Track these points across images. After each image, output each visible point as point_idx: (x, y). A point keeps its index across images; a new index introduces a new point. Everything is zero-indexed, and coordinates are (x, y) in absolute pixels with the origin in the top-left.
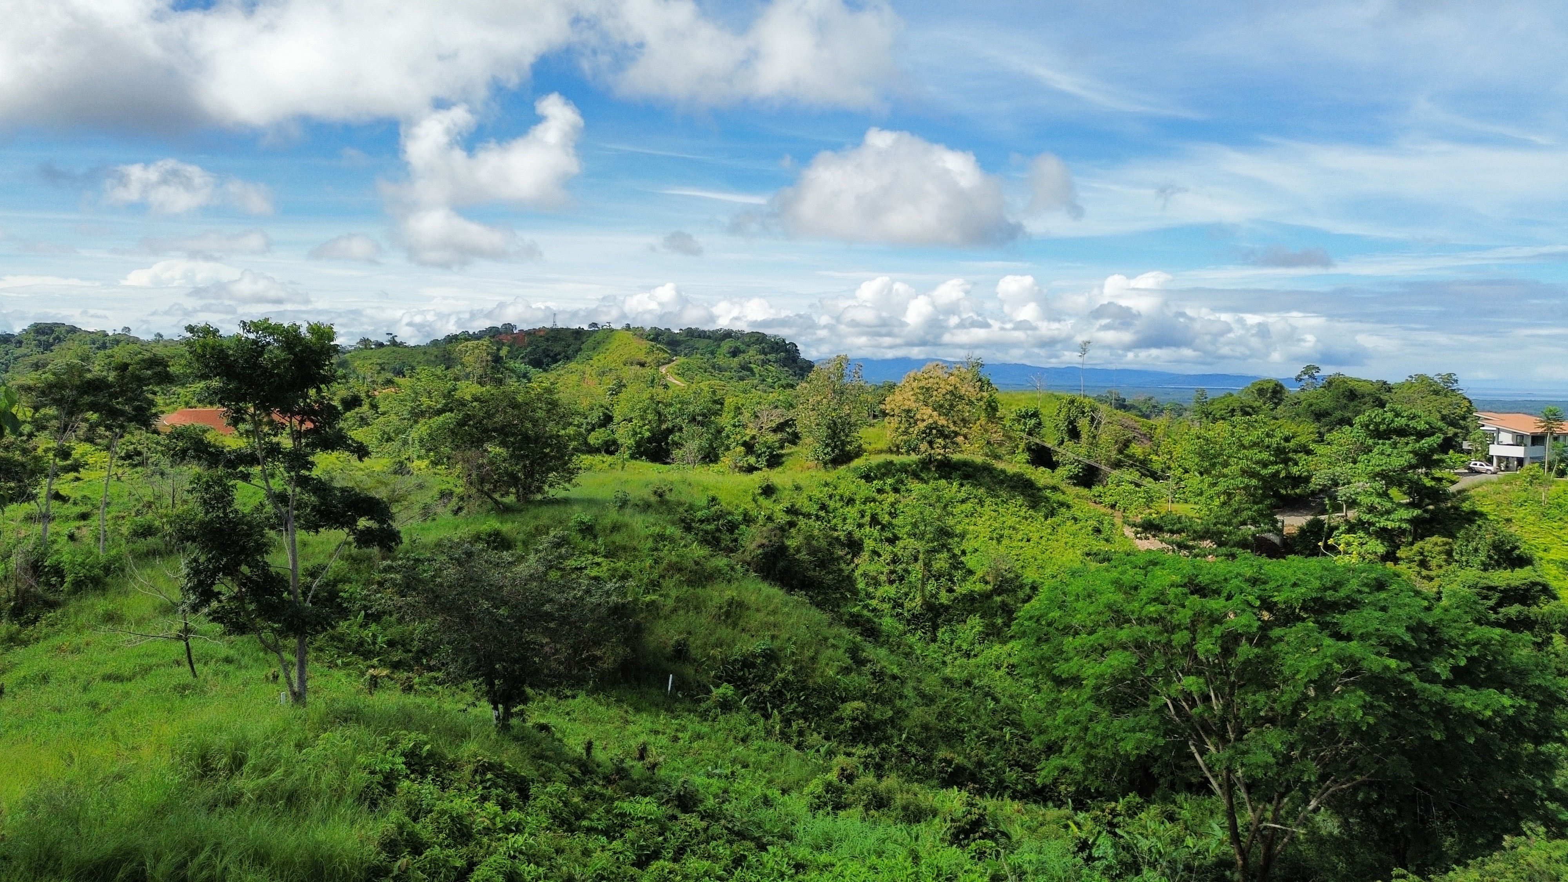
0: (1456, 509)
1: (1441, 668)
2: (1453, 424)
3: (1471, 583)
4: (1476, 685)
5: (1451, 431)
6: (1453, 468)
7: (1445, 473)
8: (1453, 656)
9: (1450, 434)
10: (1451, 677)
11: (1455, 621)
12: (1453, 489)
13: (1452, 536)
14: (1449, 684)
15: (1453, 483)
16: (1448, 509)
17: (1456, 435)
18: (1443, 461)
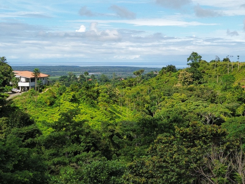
0: (9, 106)
1: (10, 166)
2: (6, 75)
3: (15, 133)
4: (21, 170)
5: (5, 78)
6: (7, 92)
7: (5, 94)
8: (13, 161)
9: (5, 79)
10: (13, 169)
11: (13, 148)
12: (8, 99)
13: (8, 116)
14: (12, 171)
15: (8, 97)
16: (6, 107)
17: (7, 79)
18: (3, 89)
